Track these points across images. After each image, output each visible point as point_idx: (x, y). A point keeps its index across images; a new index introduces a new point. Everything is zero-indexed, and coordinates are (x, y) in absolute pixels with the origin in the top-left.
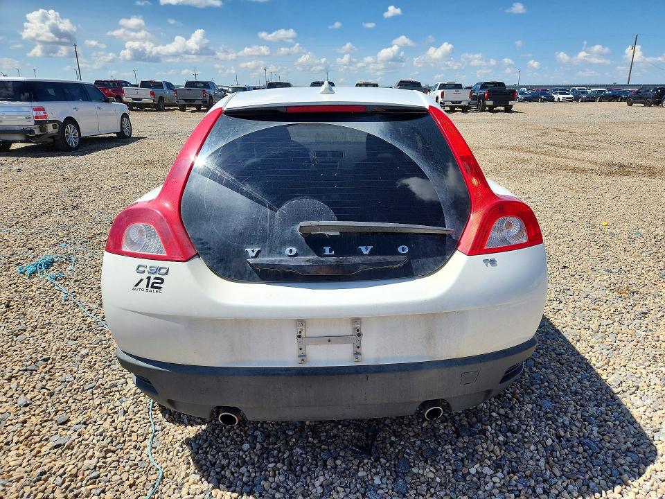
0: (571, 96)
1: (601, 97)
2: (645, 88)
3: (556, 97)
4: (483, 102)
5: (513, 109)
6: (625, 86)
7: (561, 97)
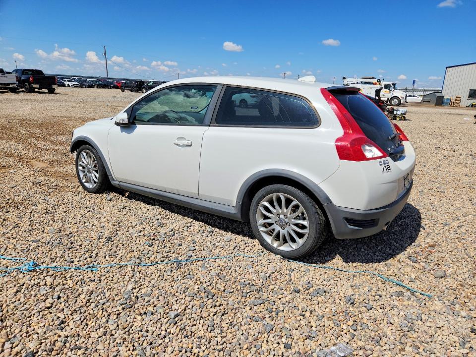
0: (77, 83)
1: (98, 85)
2: (118, 80)
3: (66, 83)
4: (29, 85)
5: (55, 92)
6: (106, 78)
7: (70, 84)
